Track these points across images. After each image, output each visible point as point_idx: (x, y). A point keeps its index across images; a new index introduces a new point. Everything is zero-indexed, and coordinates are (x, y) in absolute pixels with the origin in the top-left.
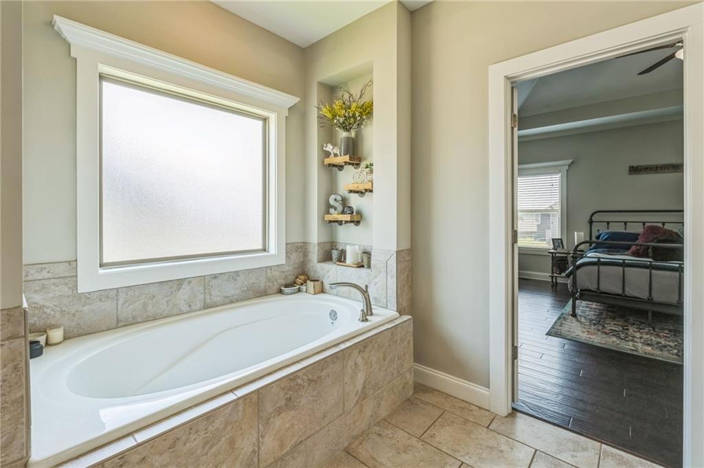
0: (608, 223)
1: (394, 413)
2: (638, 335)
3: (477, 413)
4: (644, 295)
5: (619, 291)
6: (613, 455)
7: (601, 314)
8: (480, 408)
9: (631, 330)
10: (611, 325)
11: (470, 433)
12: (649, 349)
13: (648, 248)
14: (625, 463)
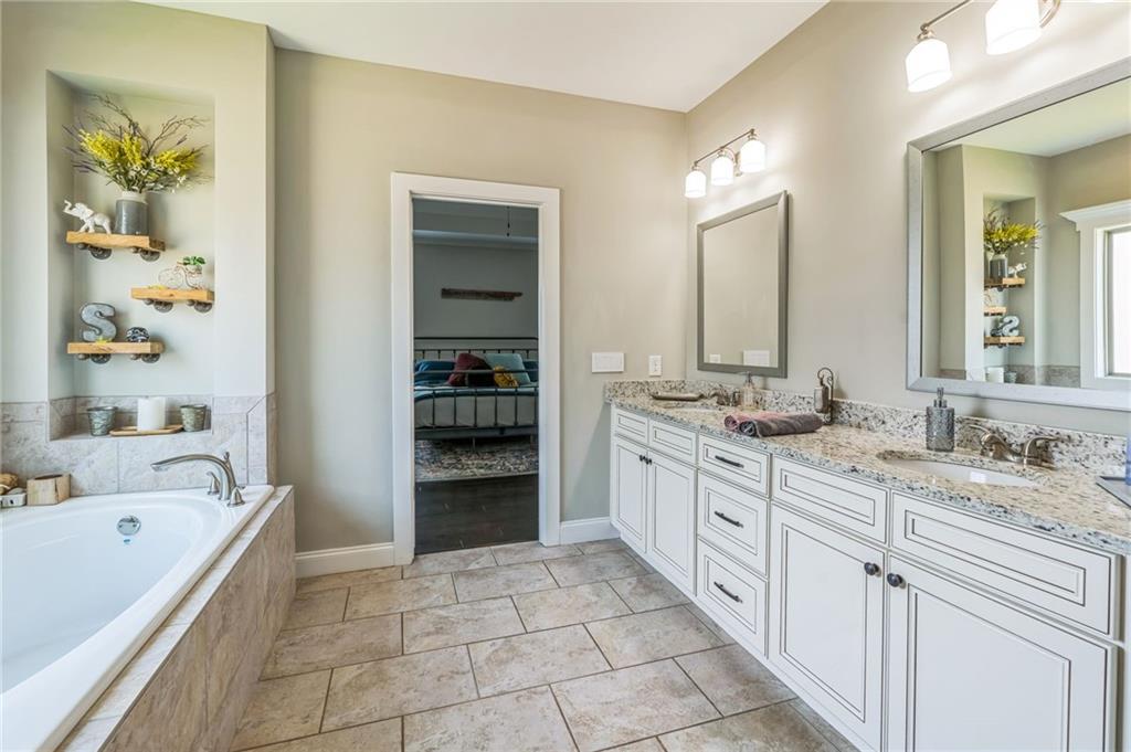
0: (439, 351)
1: (289, 618)
2: (470, 462)
3: (385, 573)
4: (470, 423)
5: (451, 423)
6: (500, 550)
7: (432, 453)
8: (383, 568)
9: (464, 460)
10: (447, 460)
11: (390, 591)
12: (482, 471)
13: (464, 377)
14: (510, 550)
